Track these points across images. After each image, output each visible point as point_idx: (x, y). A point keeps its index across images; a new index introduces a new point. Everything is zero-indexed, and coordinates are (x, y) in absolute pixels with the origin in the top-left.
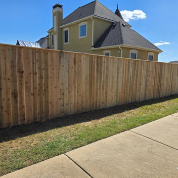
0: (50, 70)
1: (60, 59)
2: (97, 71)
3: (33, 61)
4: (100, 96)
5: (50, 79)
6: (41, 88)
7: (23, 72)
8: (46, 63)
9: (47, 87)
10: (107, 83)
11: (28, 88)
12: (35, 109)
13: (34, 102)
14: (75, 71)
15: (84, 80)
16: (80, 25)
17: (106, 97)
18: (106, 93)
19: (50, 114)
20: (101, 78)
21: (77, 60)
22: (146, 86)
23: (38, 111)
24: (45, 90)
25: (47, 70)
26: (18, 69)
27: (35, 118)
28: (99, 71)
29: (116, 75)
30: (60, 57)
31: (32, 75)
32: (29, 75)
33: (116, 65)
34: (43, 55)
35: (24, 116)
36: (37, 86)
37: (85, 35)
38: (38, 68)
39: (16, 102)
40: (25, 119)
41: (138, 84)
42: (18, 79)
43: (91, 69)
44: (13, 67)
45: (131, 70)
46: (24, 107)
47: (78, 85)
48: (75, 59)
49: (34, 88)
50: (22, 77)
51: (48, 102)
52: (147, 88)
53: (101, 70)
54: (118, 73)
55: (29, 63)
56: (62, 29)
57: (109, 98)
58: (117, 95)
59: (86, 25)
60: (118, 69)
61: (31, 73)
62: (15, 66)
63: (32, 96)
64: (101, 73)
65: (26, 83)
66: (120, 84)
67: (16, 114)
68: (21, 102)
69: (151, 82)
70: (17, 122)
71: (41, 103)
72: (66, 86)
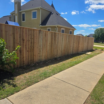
0: (35, 39)
1: (39, 34)
2: (54, 40)
3: (28, 35)
4: (55, 52)
5: (35, 44)
6: (31, 48)
7: (24, 40)
8: (34, 35)
9: (34, 47)
10: (58, 46)
11: (26, 48)
12: (28, 58)
13: (28, 55)
14: (45, 40)
15: (49, 44)
16: (33, 11)
17: (57, 52)
18: (57, 50)
19: (34, 61)
20: (55, 43)
21: (46, 34)
22: (73, 47)
23: (30, 59)
24: (33, 49)
25: (34, 39)
26: (22, 39)
27: (28, 63)
28: (55, 40)
29: (61, 42)
30: (39, 33)
31: (28, 41)
32: (27, 42)
33: (62, 37)
34: (32, 31)
35: (24, 62)
36: (30, 47)
37: (36, 17)
38: (30, 38)
39: (21, 55)
40: (24, 64)
41: (70, 46)
42: (22, 44)
43: (52, 39)
44: (20, 37)
45: (67, 39)
46: (24, 57)
47: (46, 47)
48: (45, 34)
49: (29, 48)
50: (24, 42)
51: (34, 55)
52: (74, 48)
53: (56, 39)
54: (62, 40)
55: (27, 36)
56: (21, 13)
57: (58, 53)
58: (61, 52)
59: (36, 12)
60: (62, 39)
61: (27, 41)
62: (21, 37)
63: (28, 52)
64: (56, 41)
65: (25, 45)
66: (63, 46)
67: (21, 61)
68: (23, 55)
69: (75, 45)
70: (21, 65)
71: (31, 55)
72: (41, 47)
